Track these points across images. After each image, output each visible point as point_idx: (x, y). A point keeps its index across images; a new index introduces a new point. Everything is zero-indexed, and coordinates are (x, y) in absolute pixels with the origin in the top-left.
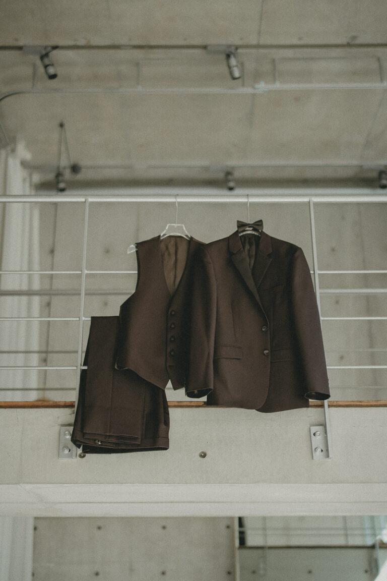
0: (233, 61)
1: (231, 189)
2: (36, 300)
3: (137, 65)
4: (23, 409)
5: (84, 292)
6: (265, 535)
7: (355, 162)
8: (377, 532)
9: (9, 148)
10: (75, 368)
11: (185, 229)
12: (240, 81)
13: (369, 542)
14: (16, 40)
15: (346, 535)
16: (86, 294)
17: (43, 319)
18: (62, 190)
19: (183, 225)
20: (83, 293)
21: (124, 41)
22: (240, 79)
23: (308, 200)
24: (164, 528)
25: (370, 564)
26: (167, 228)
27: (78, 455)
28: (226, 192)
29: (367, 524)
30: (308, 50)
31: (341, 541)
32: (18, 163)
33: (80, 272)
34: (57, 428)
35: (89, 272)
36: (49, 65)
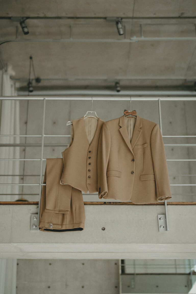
0: (120, 26)
1: (118, 91)
2: (18, 149)
3: (70, 27)
4: (13, 206)
6: (135, 268)
7: (183, 78)
8: (192, 266)
9: (4, 70)
10: (39, 185)
11: (96, 114)
13: (188, 271)
14: (8, 14)
15: (176, 268)
16: (44, 146)
17: (22, 160)
18: (31, 91)
19: (95, 112)
20: (43, 144)
21: (64, 15)
22: (123, 35)
23: (158, 100)
24: (83, 264)
25: (188, 282)
26: (87, 113)
29: (187, 263)
30: (159, 20)
32: (8, 77)
33: (41, 136)
34: (29, 215)
35: (46, 136)
36: (24, 27)
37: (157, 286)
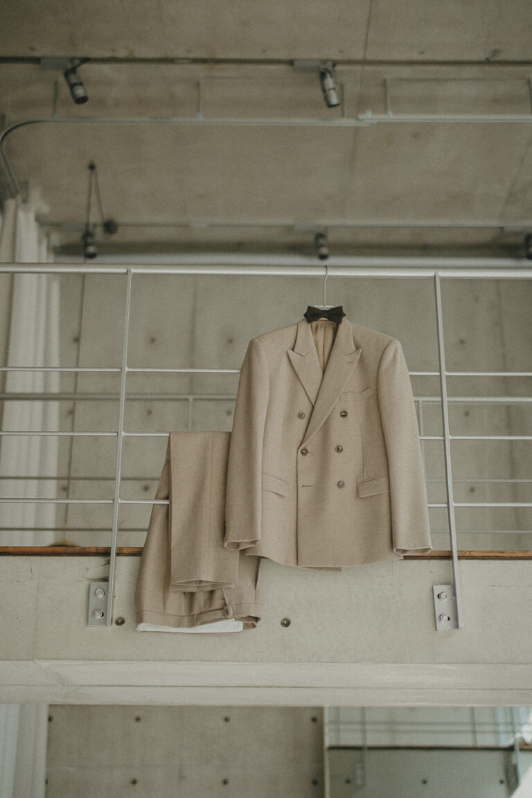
0: (329, 82)
1: (323, 257)
2: (54, 406)
3: (198, 85)
4: (39, 557)
6: (364, 731)
7: (495, 223)
8: (517, 728)
9: (19, 197)
10: (112, 502)
12: (338, 108)
13: (505, 741)
14: (32, 49)
15: (474, 732)
16: (127, 400)
17: (64, 434)
18: (92, 256)
20: (123, 398)
21: (180, 53)
23: (433, 275)
24: (227, 720)
25: (507, 771)
27: (114, 620)
28: (316, 261)
29: (503, 718)
30: (432, 68)
31: (467, 741)
32: (32, 216)
33: (120, 370)
34: (85, 583)
35: (131, 370)
36: (76, 84)
37: (425, 782)
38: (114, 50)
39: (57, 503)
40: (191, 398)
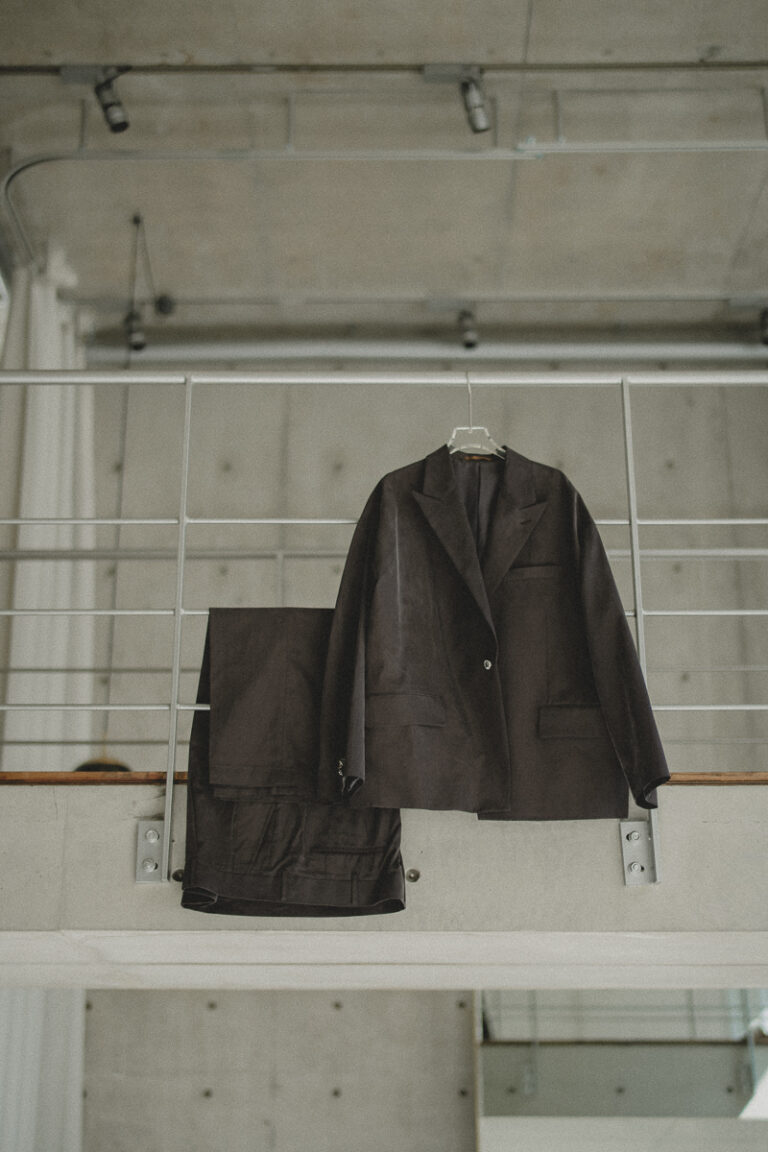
0: (475, 97)
1: (470, 345)
2: (88, 568)
3: (286, 101)
4: (67, 787)
5: (183, 552)
6: (534, 1018)
7: (714, 292)
8: (752, 1013)
9: (34, 267)
10: (167, 706)
13: (737, 1034)
14: (48, 54)
15: (692, 1020)
16: (188, 558)
17: (103, 613)
18: (139, 347)
20: (182, 555)
21: (259, 56)
22: (487, 133)
23: (619, 383)
24: (338, 1006)
25: (737, 1074)
27: (172, 874)
28: (459, 351)
29: (735, 1000)
30: (623, 74)
31: (680, 1032)
32: (52, 293)
33: (176, 522)
34: (131, 823)
35: (192, 521)
36: (111, 105)
37: (620, 1091)
38: (165, 55)
39: (93, 711)
40: (280, 555)
